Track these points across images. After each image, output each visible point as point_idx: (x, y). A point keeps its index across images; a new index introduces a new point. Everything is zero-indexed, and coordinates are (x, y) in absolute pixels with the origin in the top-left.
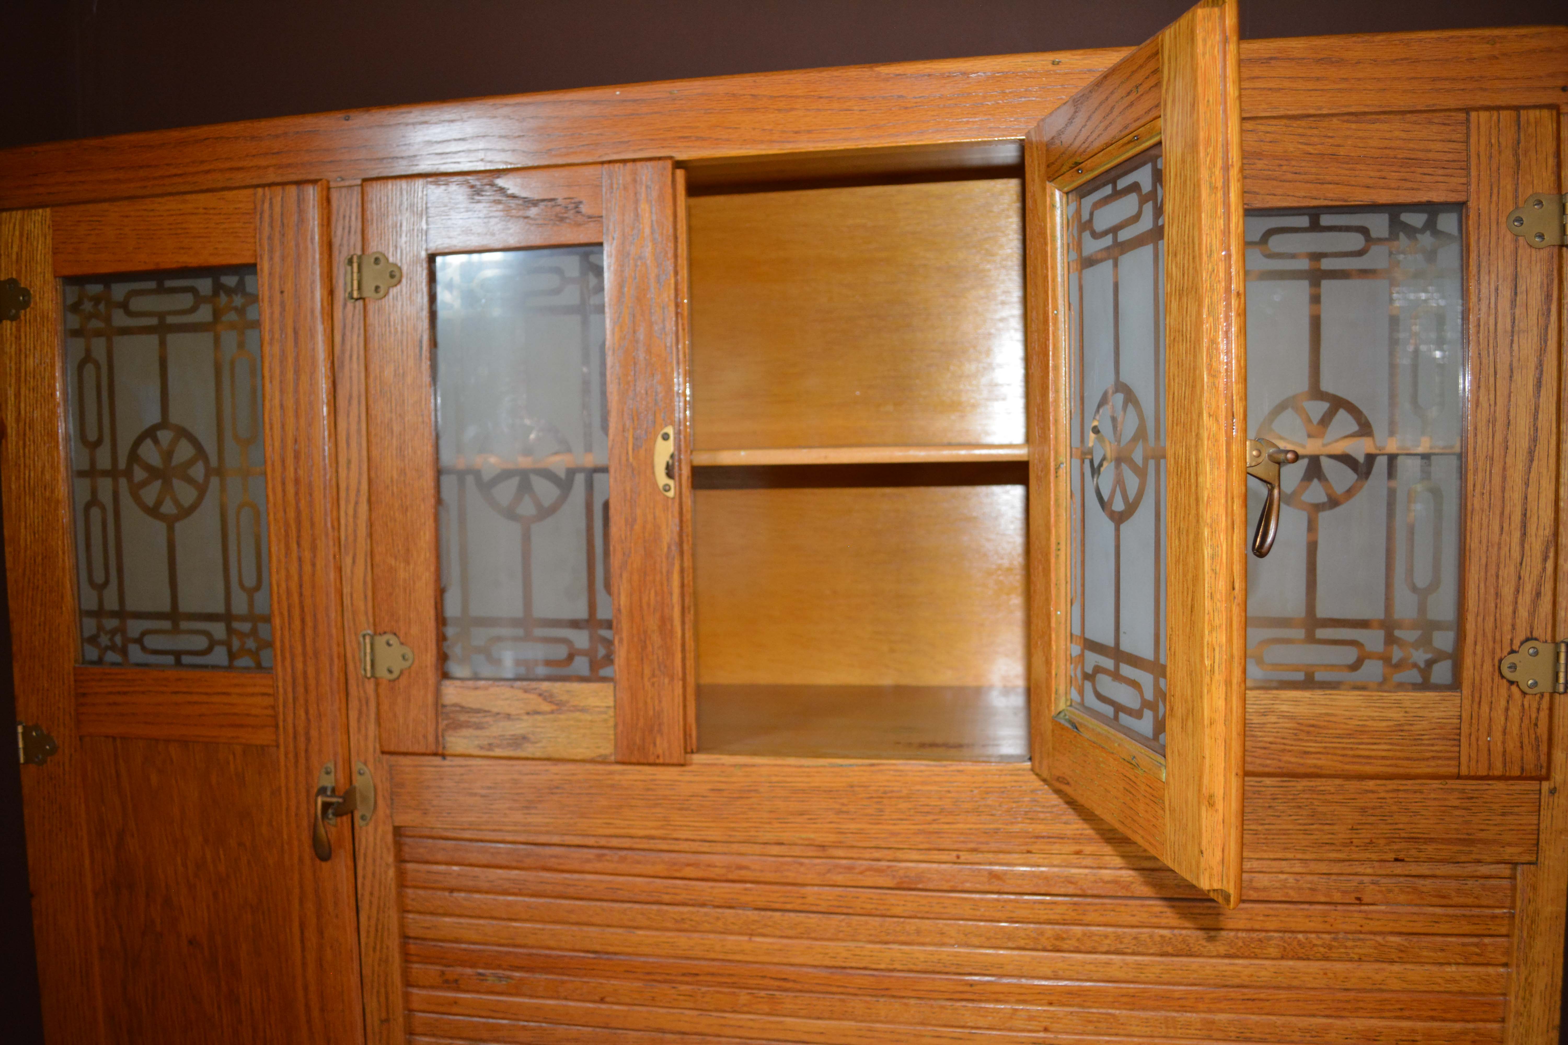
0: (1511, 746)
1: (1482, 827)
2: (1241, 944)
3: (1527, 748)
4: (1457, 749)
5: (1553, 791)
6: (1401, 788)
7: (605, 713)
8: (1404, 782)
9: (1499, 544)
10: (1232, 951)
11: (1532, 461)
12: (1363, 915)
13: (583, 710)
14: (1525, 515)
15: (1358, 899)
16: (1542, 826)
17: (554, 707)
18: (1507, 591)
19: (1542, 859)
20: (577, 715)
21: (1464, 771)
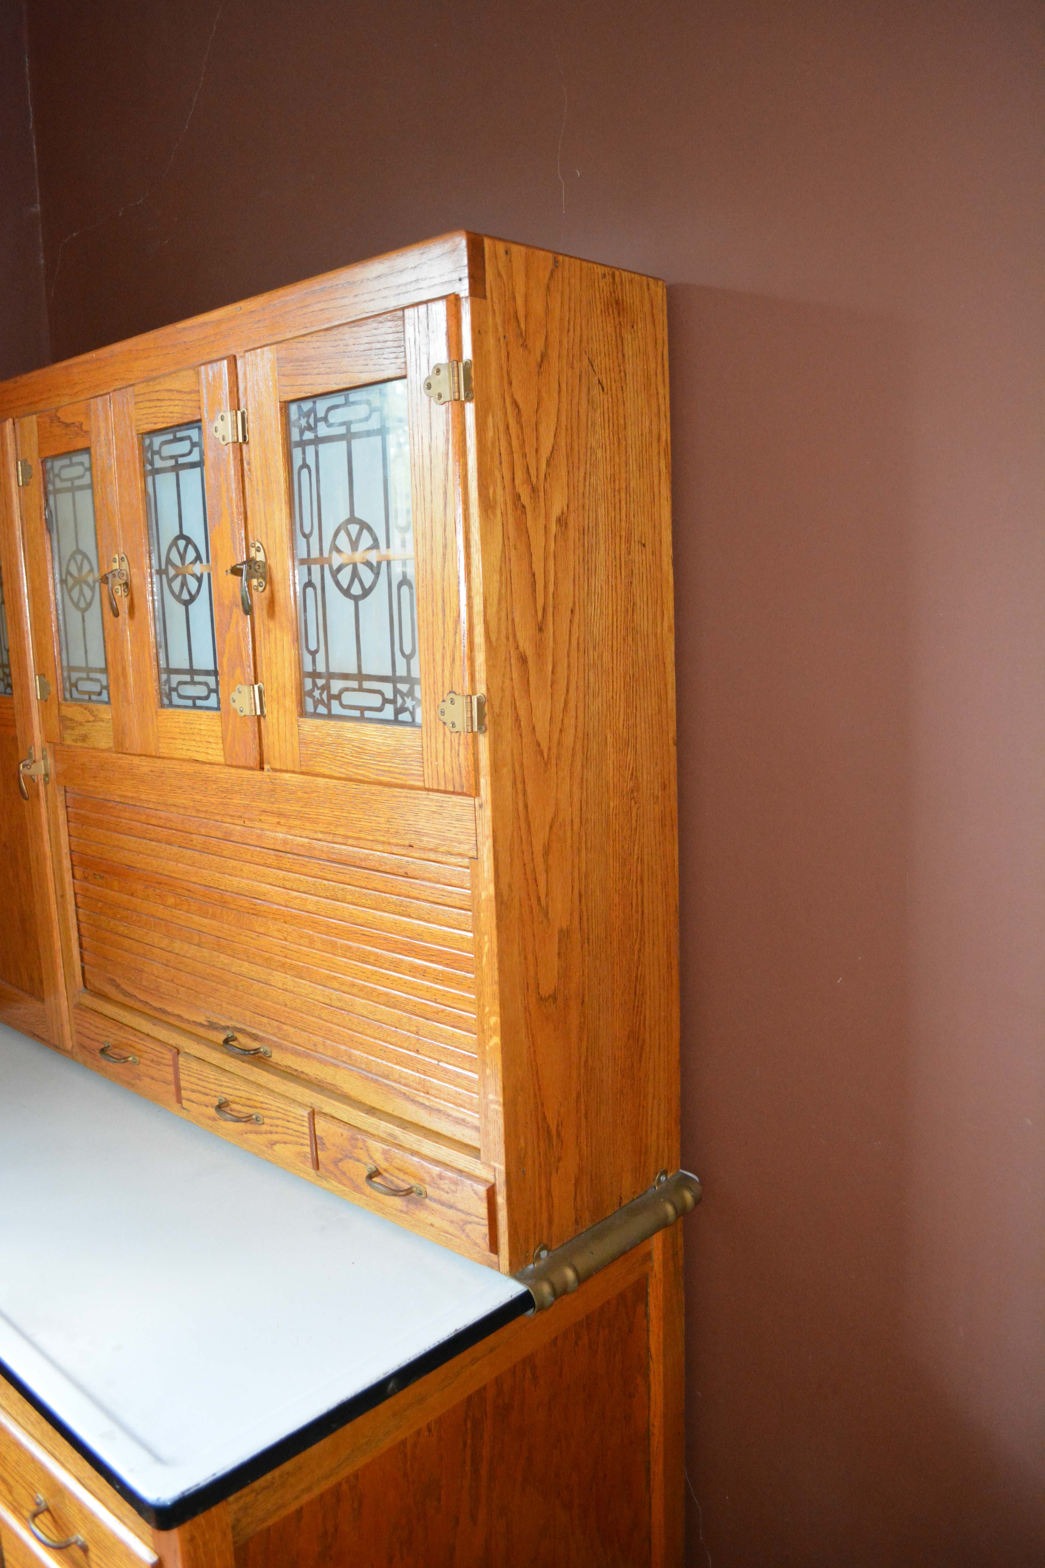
0: (448, 768)
1: (448, 828)
2: (357, 895)
3: (455, 771)
4: (421, 769)
5: (481, 806)
6: (408, 795)
7: (109, 722)
8: (410, 791)
9: (433, 623)
10: (354, 900)
11: (445, 562)
12: (409, 884)
13: (103, 721)
14: (444, 601)
15: (406, 873)
16: (478, 832)
17: (93, 719)
18: (438, 657)
19: (479, 856)
20: (101, 723)
21: (427, 786)
